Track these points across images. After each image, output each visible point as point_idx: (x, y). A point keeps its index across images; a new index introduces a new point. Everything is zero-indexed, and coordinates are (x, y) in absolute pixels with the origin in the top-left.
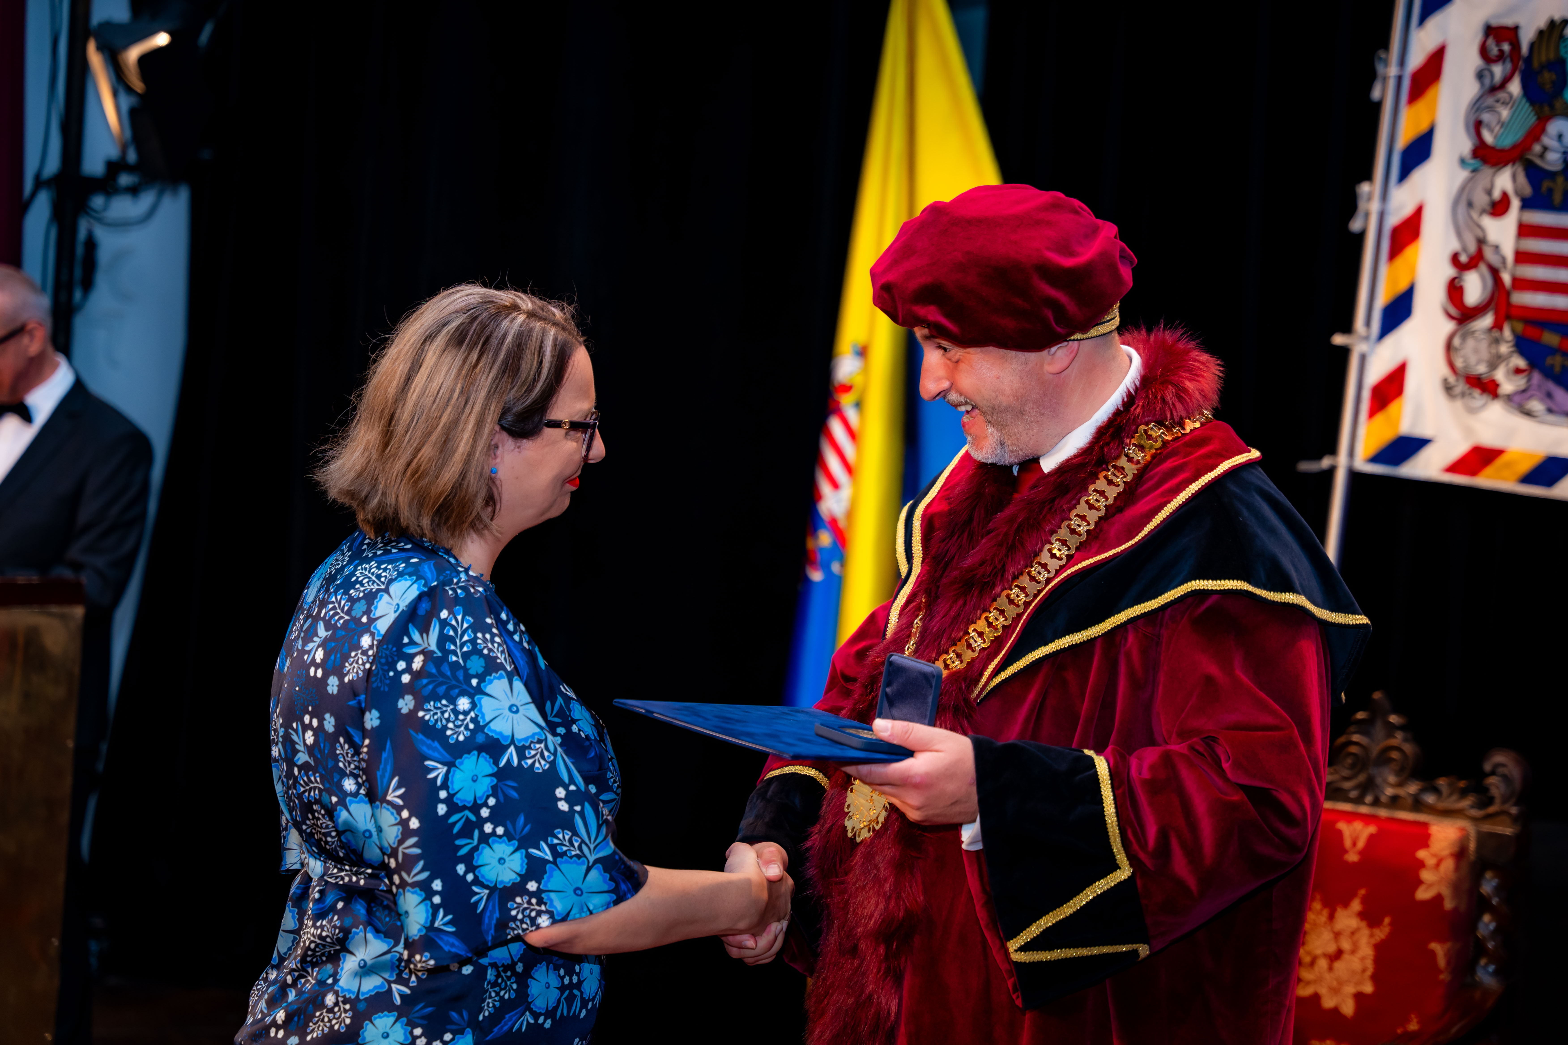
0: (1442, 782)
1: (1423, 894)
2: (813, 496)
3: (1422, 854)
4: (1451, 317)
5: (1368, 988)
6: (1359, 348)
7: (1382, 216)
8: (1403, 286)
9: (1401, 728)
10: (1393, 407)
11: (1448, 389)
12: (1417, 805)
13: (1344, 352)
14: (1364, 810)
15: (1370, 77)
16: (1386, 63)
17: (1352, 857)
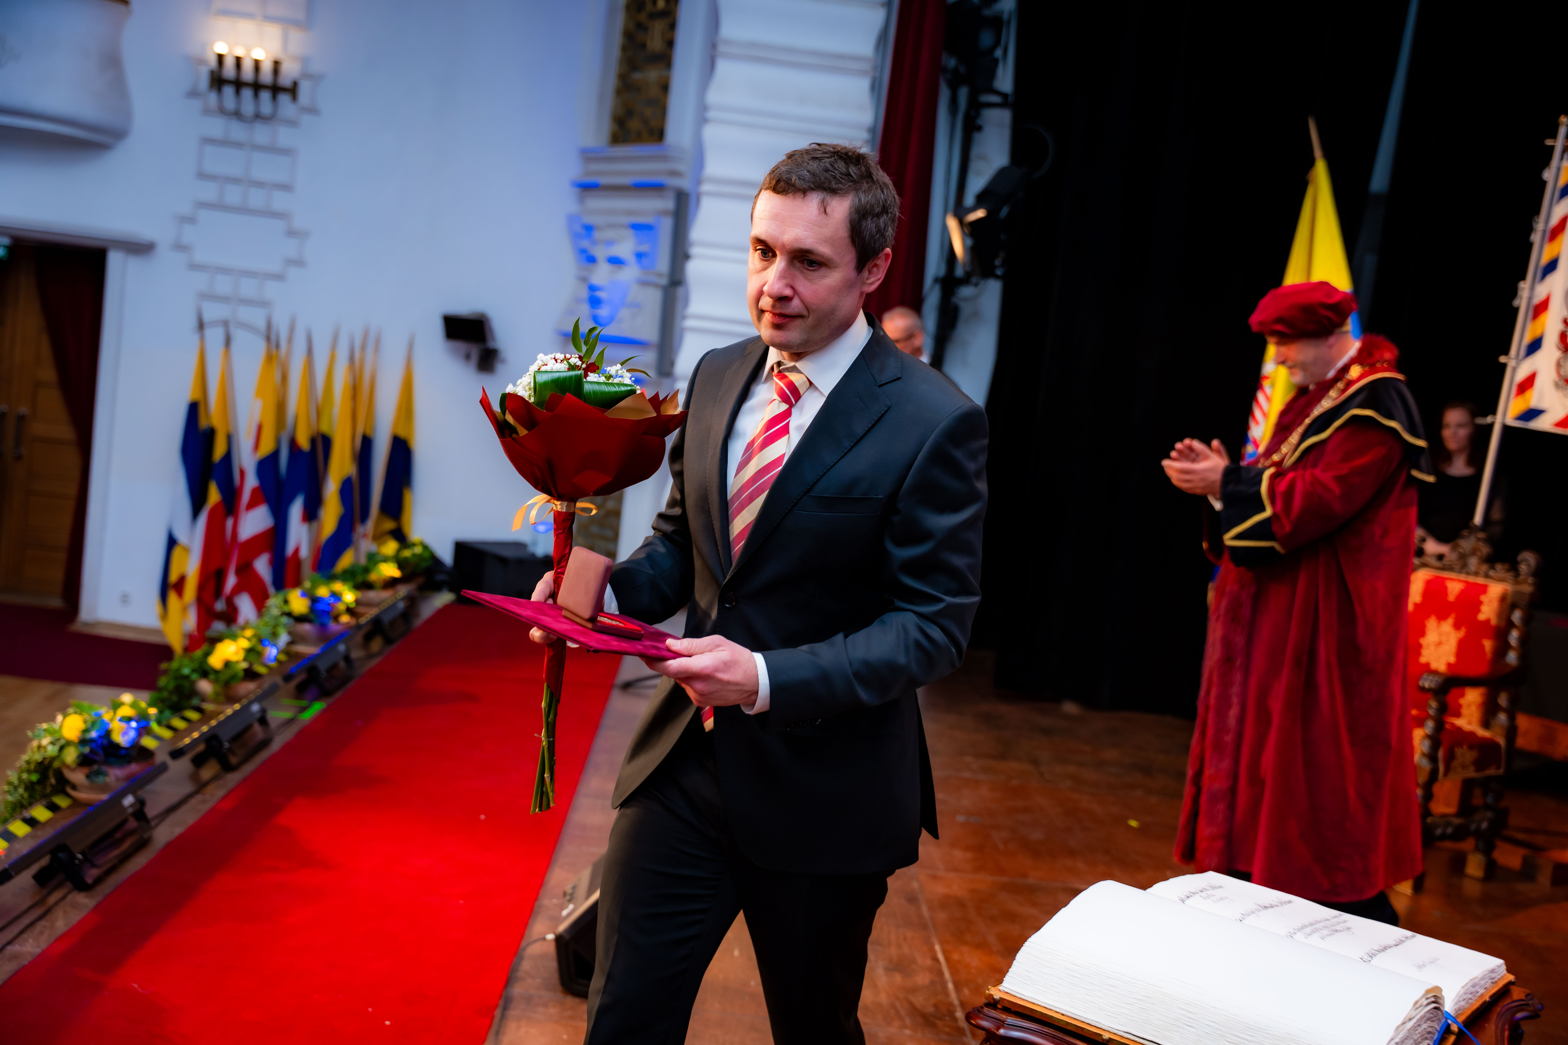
0: (1499, 567)
1: (1482, 617)
2: (1246, 428)
3: (1483, 598)
4: (1560, 349)
5: (1452, 660)
6: (1511, 364)
7: (1530, 299)
8: (1538, 333)
9: (1484, 540)
10: (1528, 394)
11: (1557, 385)
12: (1487, 576)
13: (1504, 366)
14: (1463, 577)
15: (1529, 229)
16: (1537, 223)
17: (1451, 598)
